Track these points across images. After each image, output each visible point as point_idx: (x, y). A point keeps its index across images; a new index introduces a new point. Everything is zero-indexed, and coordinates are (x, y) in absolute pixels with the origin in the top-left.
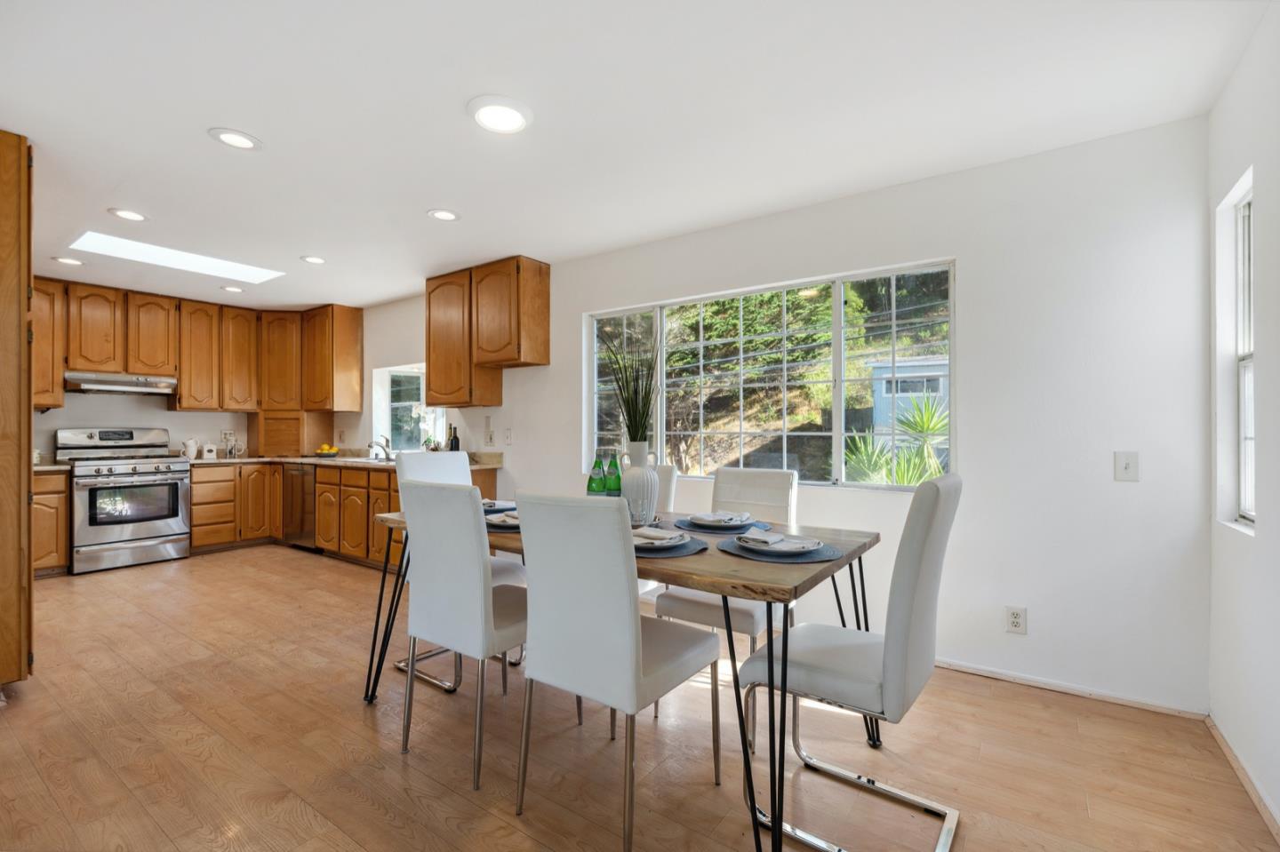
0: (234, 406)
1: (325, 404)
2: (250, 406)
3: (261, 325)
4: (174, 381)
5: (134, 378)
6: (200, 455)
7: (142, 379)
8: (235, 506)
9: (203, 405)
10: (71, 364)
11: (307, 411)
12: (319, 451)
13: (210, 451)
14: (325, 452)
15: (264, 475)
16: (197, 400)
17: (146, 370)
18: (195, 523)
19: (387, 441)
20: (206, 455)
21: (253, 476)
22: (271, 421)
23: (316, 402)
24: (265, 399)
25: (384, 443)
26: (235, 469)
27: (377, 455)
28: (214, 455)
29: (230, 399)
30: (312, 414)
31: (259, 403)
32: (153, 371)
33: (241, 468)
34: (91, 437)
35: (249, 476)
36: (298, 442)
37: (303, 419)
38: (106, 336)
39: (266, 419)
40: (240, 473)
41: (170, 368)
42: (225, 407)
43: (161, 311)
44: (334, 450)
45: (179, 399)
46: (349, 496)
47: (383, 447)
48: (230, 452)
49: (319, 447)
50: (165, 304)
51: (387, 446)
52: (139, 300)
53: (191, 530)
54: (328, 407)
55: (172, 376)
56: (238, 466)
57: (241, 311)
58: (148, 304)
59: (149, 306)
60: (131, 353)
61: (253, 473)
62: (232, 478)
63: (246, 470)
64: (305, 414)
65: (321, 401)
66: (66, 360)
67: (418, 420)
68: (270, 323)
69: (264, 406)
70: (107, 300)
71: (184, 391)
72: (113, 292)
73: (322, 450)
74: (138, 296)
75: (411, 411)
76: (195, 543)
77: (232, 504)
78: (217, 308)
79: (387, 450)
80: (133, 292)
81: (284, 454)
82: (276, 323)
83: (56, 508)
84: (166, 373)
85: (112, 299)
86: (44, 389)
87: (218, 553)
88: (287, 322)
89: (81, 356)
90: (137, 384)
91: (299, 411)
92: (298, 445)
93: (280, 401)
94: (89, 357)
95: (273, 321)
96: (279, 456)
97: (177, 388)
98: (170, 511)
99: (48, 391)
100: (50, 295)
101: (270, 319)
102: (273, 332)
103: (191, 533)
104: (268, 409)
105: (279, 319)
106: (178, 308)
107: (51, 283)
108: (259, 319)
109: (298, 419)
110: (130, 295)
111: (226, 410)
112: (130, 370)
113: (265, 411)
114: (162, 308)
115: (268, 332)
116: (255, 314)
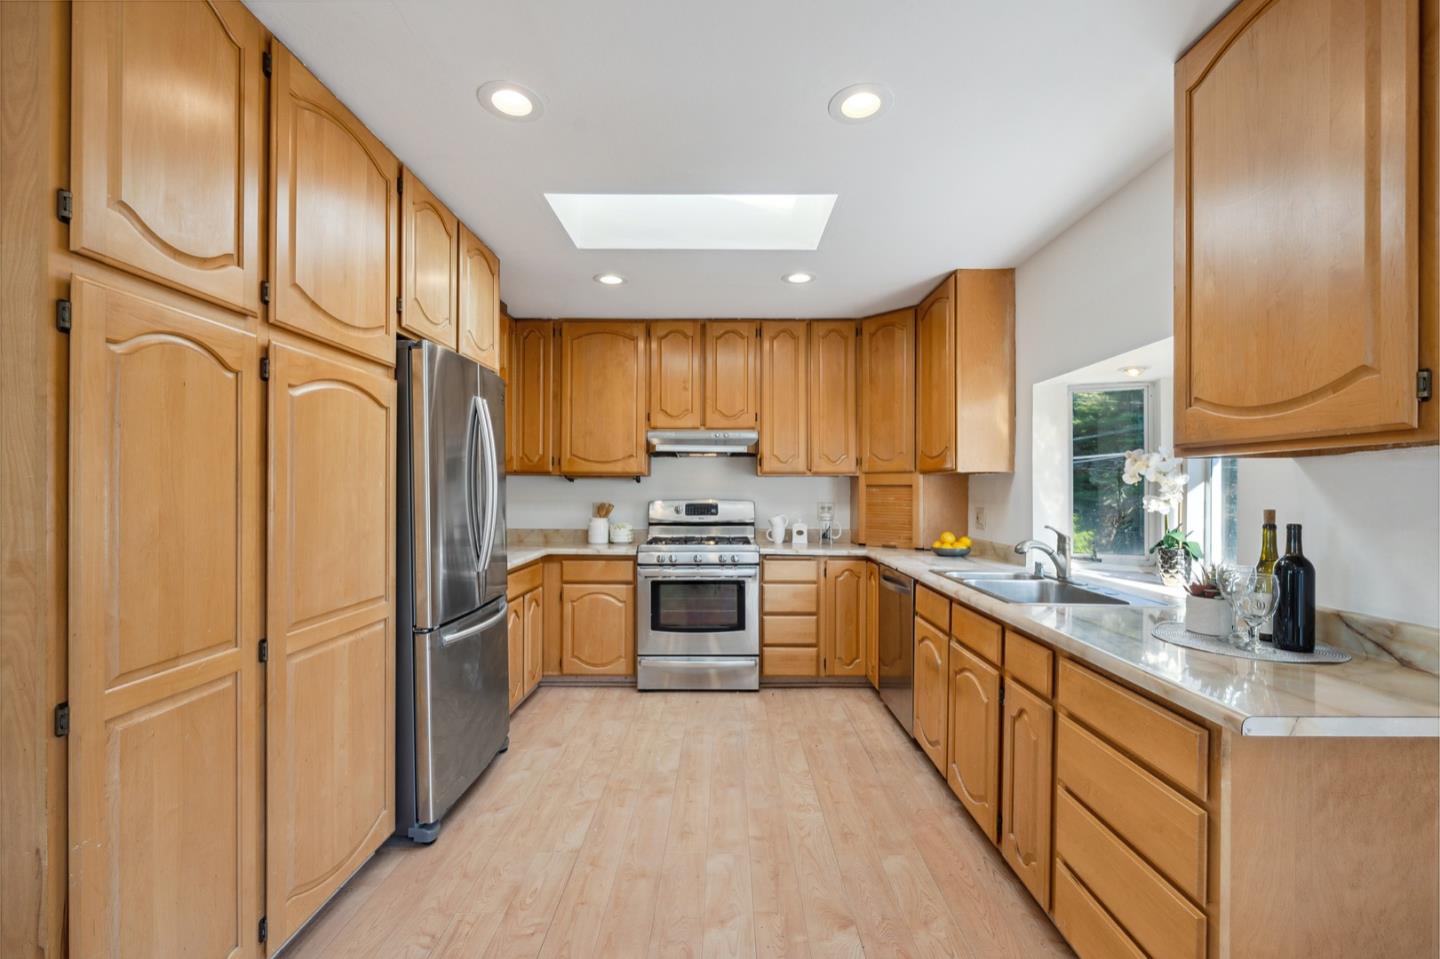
0: (825, 467)
1: (945, 461)
2: (848, 466)
3: (861, 339)
4: (753, 435)
5: (712, 435)
6: (788, 539)
7: (720, 435)
8: (818, 621)
9: (787, 468)
10: (653, 423)
11: (924, 472)
12: (937, 545)
13: (800, 533)
14: (947, 547)
15: (859, 577)
16: (779, 459)
17: (724, 423)
18: (768, 640)
19: (1062, 539)
20: (796, 539)
21: (841, 578)
22: (874, 490)
23: (932, 458)
24: (867, 455)
25: (1054, 546)
26: (818, 565)
27: (1038, 566)
28: (804, 539)
29: (820, 457)
30: (932, 478)
31: (859, 462)
32: (731, 423)
33: (826, 563)
34: (677, 511)
35: (836, 577)
36: (910, 524)
37: (918, 488)
38: (684, 382)
39: (868, 486)
40: (825, 570)
41: (749, 420)
42: (814, 469)
43: (740, 340)
44: (963, 544)
45: (760, 460)
46: (963, 670)
47: (1050, 554)
48: (825, 536)
49: (938, 537)
50: (743, 329)
51: (1062, 549)
52: (718, 330)
53: (761, 651)
54: (948, 465)
55: (753, 429)
56: (822, 560)
57: (833, 326)
58: (726, 333)
59: (727, 336)
60: (709, 402)
61: (843, 572)
62: (813, 577)
63: (835, 567)
64: (921, 478)
65: (939, 456)
66: (648, 418)
67: (1138, 491)
68: (872, 335)
69: (866, 467)
70: (686, 336)
71: (765, 449)
72: (690, 324)
73: (943, 543)
74: (715, 325)
75: (1121, 471)
76: (768, 671)
77: (815, 617)
78: (803, 326)
79: (1061, 559)
80: (710, 320)
81: (892, 543)
82: (880, 333)
83: (624, 602)
84: (746, 425)
85: (690, 333)
86: (629, 453)
87: (795, 690)
88: (896, 329)
89: (662, 410)
90: (716, 442)
91: (911, 472)
92: (911, 530)
93: (885, 458)
94: (668, 411)
95: (877, 330)
96: (885, 546)
97: (757, 444)
98: (735, 620)
99: (632, 456)
100: (634, 339)
101: (873, 328)
102: (877, 349)
103: (761, 656)
104: (871, 470)
105: (885, 325)
106: (759, 333)
107: (635, 325)
108: (859, 332)
109: (911, 486)
110: (708, 325)
111: (817, 474)
112: (708, 424)
113: (866, 473)
114: (742, 337)
115: (870, 350)
116: (853, 325)
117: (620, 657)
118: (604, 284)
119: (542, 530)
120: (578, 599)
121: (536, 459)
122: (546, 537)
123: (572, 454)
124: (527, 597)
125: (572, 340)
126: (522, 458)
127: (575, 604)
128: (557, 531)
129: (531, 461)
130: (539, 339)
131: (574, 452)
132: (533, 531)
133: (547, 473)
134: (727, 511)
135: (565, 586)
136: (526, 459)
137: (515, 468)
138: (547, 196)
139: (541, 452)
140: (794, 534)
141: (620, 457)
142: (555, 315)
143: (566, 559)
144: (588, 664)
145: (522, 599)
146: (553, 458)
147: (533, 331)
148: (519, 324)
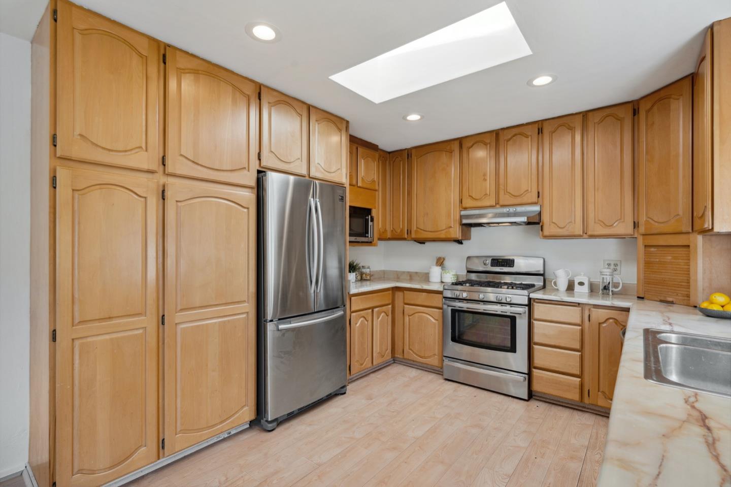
0: (601, 231)
1: (706, 222)
2: (625, 228)
3: (638, 118)
4: (536, 208)
5: (505, 210)
6: (570, 287)
7: (512, 210)
8: (582, 357)
9: (565, 232)
10: (464, 205)
13: (581, 284)
16: (558, 227)
17: (514, 201)
18: (535, 364)
20: (577, 288)
21: (605, 324)
22: (652, 250)
23: (700, 219)
24: (643, 219)
26: (582, 311)
28: (585, 289)
29: (596, 222)
31: (636, 225)
32: (520, 201)
34: (485, 263)
35: (599, 324)
36: (689, 281)
37: (696, 249)
38: (485, 175)
39: (646, 246)
40: (590, 316)
41: (533, 197)
42: (592, 233)
43: (525, 139)
45: (542, 226)
48: (605, 288)
49: (709, 297)
50: (528, 130)
52: (509, 135)
53: (529, 371)
54: (709, 225)
55: (535, 203)
56: (586, 307)
58: (515, 135)
59: (514, 138)
60: (501, 187)
61: (607, 319)
62: (578, 322)
64: (699, 238)
65: (703, 216)
66: (461, 201)
68: (648, 111)
69: (642, 229)
70: (486, 143)
71: (545, 218)
72: (488, 135)
73: (714, 303)
74: (506, 132)
76: (536, 387)
77: (579, 353)
78: (579, 118)
80: (503, 129)
81: (670, 299)
82: (655, 107)
83: (437, 320)
84: (530, 201)
85: (488, 141)
86: (449, 226)
87: (560, 408)
88: (671, 100)
89: (469, 196)
90: (508, 215)
91: (688, 233)
92: (688, 287)
93: (661, 220)
94: (474, 197)
95: (653, 106)
96: (661, 301)
97: (540, 214)
98: (508, 344)
99: (451, 227)
100: (451, 152)
101: (649, 105)
102: (653, 123)
103: (530, 374)
104: (649, 232)
105: (660, 100)
106: (540, 131)
107: (453, 142)
108: (635, 112)
109: (689, 246)
110: (501, 133)
111: (592, 236)
112: (501, 203)
113: (643, 235)
114: (527, 137)
115: (646, 125)
116: (630, 105)
117: (435, 355)
118: (410, 121)
119: (409, 272)
120: (412, 315)
121: (399, 231)
122: (411, 276)
123: (417, 228)
124: (376, 310)
125: (417, 159)
126: (392, 231)
127: (410, 317)
128: (416, 273)
129: (396, 232)
130: (400, 161)
131: (418, 226)
132: (404, 272)
133: (405, 239)
134: (521, 264)
135: (406, 306)
136: (394, 231)
137: (389, 237)
138: (330, 77)
139: (401, 227)
140: (576, 284)
141: (444, 228)
142: (408, 146)
143: (407, 290)
144: (417, 355)
145: (371, 310)
146: (408, 230)
147: (397, 157)
148: (391, 154)
